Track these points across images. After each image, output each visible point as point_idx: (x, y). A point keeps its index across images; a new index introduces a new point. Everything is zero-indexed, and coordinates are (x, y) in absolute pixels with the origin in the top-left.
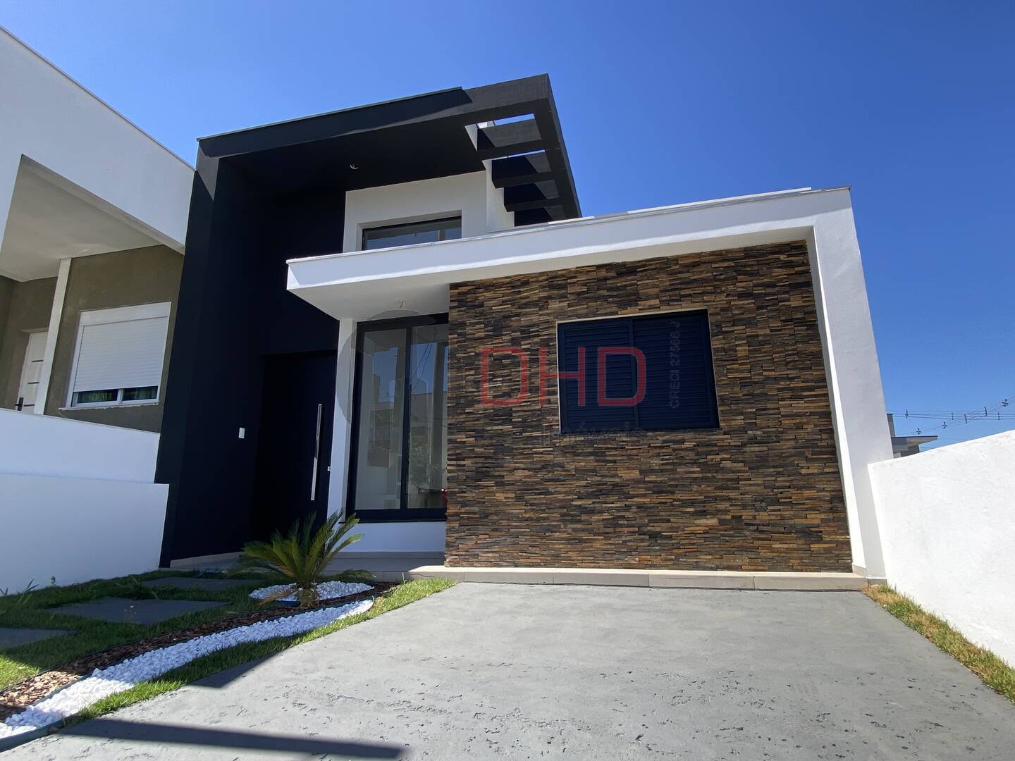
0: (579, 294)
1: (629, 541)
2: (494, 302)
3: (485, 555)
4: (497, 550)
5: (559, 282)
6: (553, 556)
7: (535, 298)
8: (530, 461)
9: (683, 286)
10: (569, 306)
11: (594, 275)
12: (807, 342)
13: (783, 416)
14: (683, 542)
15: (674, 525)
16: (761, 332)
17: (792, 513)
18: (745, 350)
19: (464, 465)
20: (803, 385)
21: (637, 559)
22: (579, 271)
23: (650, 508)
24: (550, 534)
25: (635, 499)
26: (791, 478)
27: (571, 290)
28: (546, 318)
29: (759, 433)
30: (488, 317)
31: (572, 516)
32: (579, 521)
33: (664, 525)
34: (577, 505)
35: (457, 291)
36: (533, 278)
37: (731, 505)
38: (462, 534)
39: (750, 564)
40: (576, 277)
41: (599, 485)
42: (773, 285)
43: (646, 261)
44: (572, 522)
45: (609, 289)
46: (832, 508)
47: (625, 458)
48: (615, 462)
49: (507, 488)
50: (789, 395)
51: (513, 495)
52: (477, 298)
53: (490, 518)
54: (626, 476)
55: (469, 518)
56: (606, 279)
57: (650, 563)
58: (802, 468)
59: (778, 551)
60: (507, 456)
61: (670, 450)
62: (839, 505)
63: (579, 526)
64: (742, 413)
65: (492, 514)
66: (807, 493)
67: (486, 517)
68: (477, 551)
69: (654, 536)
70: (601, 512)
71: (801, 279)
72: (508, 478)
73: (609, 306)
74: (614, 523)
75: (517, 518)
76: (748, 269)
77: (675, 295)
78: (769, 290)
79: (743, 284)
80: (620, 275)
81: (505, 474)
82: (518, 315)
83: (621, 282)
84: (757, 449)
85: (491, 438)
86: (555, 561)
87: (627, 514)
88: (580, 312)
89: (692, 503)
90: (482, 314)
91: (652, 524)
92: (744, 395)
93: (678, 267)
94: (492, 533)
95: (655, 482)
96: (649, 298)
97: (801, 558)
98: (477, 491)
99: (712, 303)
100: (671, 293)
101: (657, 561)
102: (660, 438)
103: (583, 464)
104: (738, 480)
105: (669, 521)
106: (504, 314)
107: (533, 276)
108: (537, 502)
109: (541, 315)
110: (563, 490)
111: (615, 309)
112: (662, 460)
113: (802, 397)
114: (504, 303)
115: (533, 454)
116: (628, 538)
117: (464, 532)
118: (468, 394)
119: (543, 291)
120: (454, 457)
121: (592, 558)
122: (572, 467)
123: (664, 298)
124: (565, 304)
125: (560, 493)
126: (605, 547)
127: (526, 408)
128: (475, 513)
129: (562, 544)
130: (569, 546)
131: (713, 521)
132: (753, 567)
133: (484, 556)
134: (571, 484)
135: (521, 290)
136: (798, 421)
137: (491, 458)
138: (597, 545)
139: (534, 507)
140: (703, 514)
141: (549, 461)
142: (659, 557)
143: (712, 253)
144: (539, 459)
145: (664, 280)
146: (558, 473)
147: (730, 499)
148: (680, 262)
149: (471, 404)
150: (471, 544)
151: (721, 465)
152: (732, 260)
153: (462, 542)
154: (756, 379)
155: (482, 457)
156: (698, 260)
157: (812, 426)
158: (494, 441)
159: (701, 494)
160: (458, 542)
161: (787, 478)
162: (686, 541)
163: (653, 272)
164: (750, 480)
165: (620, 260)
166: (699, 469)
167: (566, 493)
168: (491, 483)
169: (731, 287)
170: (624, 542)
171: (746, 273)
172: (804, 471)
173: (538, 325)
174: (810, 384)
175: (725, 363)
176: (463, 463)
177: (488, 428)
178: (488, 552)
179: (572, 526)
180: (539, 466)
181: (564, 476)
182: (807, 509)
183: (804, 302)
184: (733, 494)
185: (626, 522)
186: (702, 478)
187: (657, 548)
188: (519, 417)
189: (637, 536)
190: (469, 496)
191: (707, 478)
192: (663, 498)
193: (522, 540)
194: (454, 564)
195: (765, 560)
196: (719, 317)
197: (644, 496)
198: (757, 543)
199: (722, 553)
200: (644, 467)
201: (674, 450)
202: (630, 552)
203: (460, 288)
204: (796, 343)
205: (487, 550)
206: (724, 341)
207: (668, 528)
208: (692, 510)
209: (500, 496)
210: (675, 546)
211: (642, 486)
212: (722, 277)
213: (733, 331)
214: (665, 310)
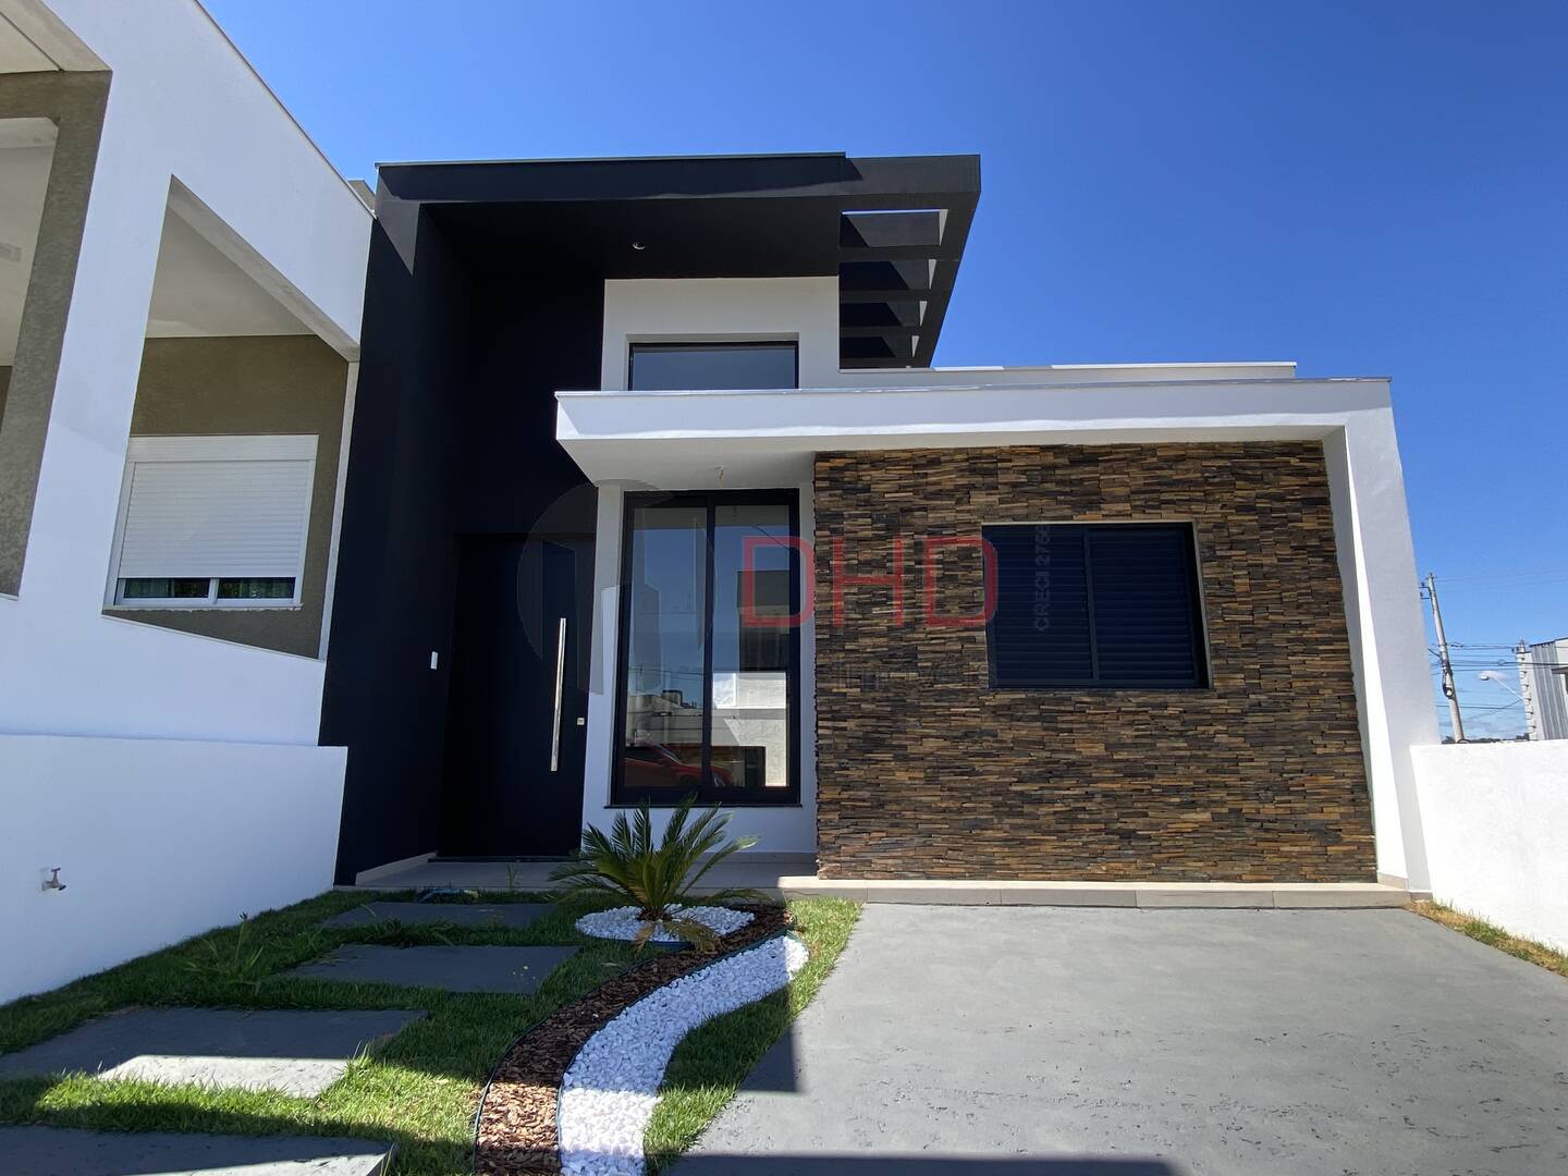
0: (1015, 485)
1: (1091, 842)
2: (884, 485)
3: (882, 861)
4: (899, 854)
5: (985, 465)
6: (983, 863)
7: (949, 486)
8: (945, 725)
9: (1164, 488)
10: (1001, 501)
11: (1037, 460)
12: (1324, 579)
13: (1294, 676)
14: (1165, 844)
15: (1154, 821)
16: (1266, 561)
17: (1306, 805)
18: (1245, 584)
19: (845, 729)
20: (1319, 635)
21: (1104, 868)
22: (1014, 452)
23: (1119, 797)
24: (978, 831)
25: (1099, 785)
26: (1305, 759)
27: (1002, 478)
28: (966, 517)
29: (1263, 697)
30: (878, 507)
31: (1011, 807)
32: (1021, 814)
33: (1140, 820)
34: (1016, 792)
35: (828, 464)
36: (944, 455)
37: (1228, 795)
38: (845, 830)
39: (1251, 873)
40: (1010, 461)
41: (1049, 763)
42: (1281, 498)
43: (1113, 446)
44: (1009, 815)
45: (1058, 483)
46: (1354, 800)
47: (1085, 725)
48: (1070, 731)
49: (912, 764)
50: (1301, 648)
51: (922, 775)
52: (859, 478)
53: (887, 807)
54: (1086, 753)
55: (854, 808)
56: (1055, 467)
57: (1122, 873)
58: (1317, 746)
59: (1288, 855)
60: (911, 717)
61: (1147, 717)
62: (1364, 796)
63: (1019, 821)
64: (1241, 670)
65: (890, 802)
66: (1324, 780)
67: (882, 805)
68: (869, 856)
69: (1128, 836)
70: (1052, 802)
71: (1316, 494)
72: (913, 749)
73: (1058, 507)
74: (1070, 817)
75: (929, 808)
76: (1250, 473)
77: (1154, 500)
78: (1277, 505)
79: (1244, 493)
80: (1074, 463)
81: (907, 743)
82: (924, 509)
83: (1075, 474)
84: (1261, 719)
85: (886, 689)
86: (987, 870)
87: (1088, 806)
88: (1016, 512)
89: (1178, 790)
90: (867, 503)
91: (1124, 820)
92: (1243, 646)
93: (1155, 460)
94: (892, 830)
95: (1127, 760)
96: (1117, 499)
97: (1316, 865)
98: (866, 767)
99: (1201, 516)
100: (1147, 496)
101: (1131, 870)
102: (1133, 699)
103: (1024, 732)
104: (1237, 761)
105: (1146, 815)
106: (904, 505)
107: (945, 452)
108: (957, 785)
109: (958, 512)
110: (997, 769)
111: (1068, 512)
112: (1137, 730)
113: (1317, 652)
114: (902, 488)
115: (950, 715)
116: (1092, 839)
117: (848, 827)
118: (850, 622)
119: (962, 476)
120: (829, 716)
121: (1040, 867)
122: (1008, 736)
123: (1138, 503)
124: (995, 498)
125: (991, 773)
126: (1058, 851)
127: (938, 648)
128: (864, 801)
129: (996, 846)
130: (1006, 850)
131: (1205, 816)
132: (1255, 877)
133: (878, 863)
134: (1007, 761)
135: (929, 471)
136: (1312, 683)
137: (886, 719)
138: (1048, 848)
139: (954, 793)
140: (1192, 805)
141: (975, 727)
142: (1133, 866)
143: (1201, 446)
144: (959, 723)
145: (1137, 477)
146: (988, 744)
147: (1226, 786)
148: (1159, 454)
149: (854, 637)
150: (858, 845)
151: (1216, 740)
152: (1229, 458)
153: (846, 842)
154: (1261, 624)
155: (873, 717)
156: (1183, 453)
157: (1330, 691)
158: (890, 695)
159: (1188, 778)
160: (839, 842)
161: (1299, 760)
162: (1170, 843)
163: (1122, 464)
164: (1252, 760)
165: (1075, 443)
166: (1185, 745)
167: (1001, 774)
168: (888, 756)
169: (1227, 496)
170: (1085, 844)
171: (1247, 478)
172: (1319, 751)
173: (954, 526)
174: (1327, 635)
175: (1220, 600)
176: (843, 724)
177: (883, 675)
178: (884, 858)
179: (1010, 821)
180: (960, 734)
181: (998, 749)
182: (1323, 801)
183: (1320, 524)
184: (1231, 780)
185: (1087, 817)
186: (1192, 756)
187: (1131, 852)
188: (927, 660)
189: (1103, 836)
190: (854, 774)
191: (1197, 757)
192: (1138, 783)
193: (938, 841)
194: (833, 875)
195: (1271, 867)
196: (1211, 536)
197: (1113, 780)
198: (1262, 845)
199: (1216, 859)
200: (1112, 740)
201: (1153, 717)
202: (1094, 857)
203: (832, 460)
204: (1310, 579)
205: (884, 854)
206: (1218, 570)
207: (1145, 824)
208: (1177, 800)
209: (902, 776)
210: (1156, 849)
211: (1111, 766)
212: (1216, 480)
213: (1230, 557)
214: (1138, 519)
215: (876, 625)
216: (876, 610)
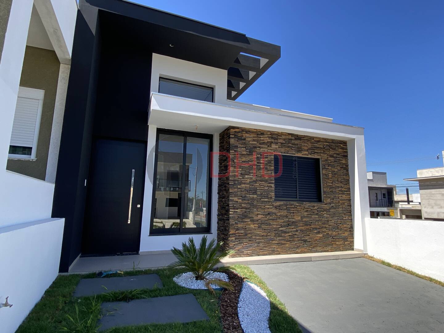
0: (282, 143)
1: (297, 243)
2: (249, 138)
3: (246, 252)
4: (251, 249)
5: (275, 137)
6: (272, 251)
7: (266, 141)
8: (263, 211)
9: (315, 149)
10: (279, 148)
11: (287, 137)
12: (346, 176)
13: (340, 200)
14: (313, 243)
15: (311, 237)
16: (335, 170)
17: (341, 232)
18: (331, 176)
19: (237, 212)
20: (345, 190)
21: (300, 250)
22: (282, 134)
23: (304, 231)
24: (271, 241)
25: (299, 228)
26: (341, 220)
27: (279, 141)
28: (270, 151)
29: (334, 205)
30: (247, 145)
31: (279, 234)
32: (281, 236)
33: (308, 237)
34: (280, 230)
35: (234, 130)
36: (265, 132)
37: (326, 230)
38: (237, 243)
39: (331, 250)
40: (281, 136)
41: (288, 222)
42: (339, 155)
43: (304, 136)
44: (279, 236)
45: (293, 144)
46: (350, 231)
47: (297, 211)
48: (293, 213)
49: (255, 222)
50: (341, 193)
51: (257, 226)
52: (242, 136)
53: (248, 235)
54: (297, 219)
55: (239, 236)
56: (292, 140)
57: (304, 251)
58: (344, 217)
59: (337, 245)
60: (255, 208)
61: (310, 209)
62: (352, 229)
63: (281, 238)
64: (329, 198)
65: (249, 234)
66: (345, 226)
67: (246, 235)
68: (243, 250)
69: (305, 241)
70: (289, 233)
71: (345, 154)
72: (255, 218)
73: (292, 151)
74: (292, 236)
75: (259, 235)
76: (333, 147)
77: (313, 151)
78: (338, 156)
79: (332, 152)
80: (296, 139)
81: (254, 216)
82: (259, 147)
83: (296, 142)
84: (333, 210)
85: (248, 200)
86: (273, 253)
87: (297, 233)
88: (282, 151)
89: (316, 228)
90: (245, 144)
91: (304, 237)
92: (330, 191)
93: (313, 141)
94: (249, 242)
95: (306, 221)
96: (305, 151)
97: (343, 247)
98: (242, 223)
99: (322, 157)
100: (312, 150)
102: (307, 205)
103: (283, 213)
104: (328, 221)
105: (309, 236)
106: (254, 145)
107: (266, 131)
108: (266, 228)
109: (268, 149)
110: (276, 224)
111: (294, 153)
112: (308, 213)
113: (344, 194)
114: (254, 140)
115: (265, 208)
116: (297, 242)
118: (239, 180)
119: (269, 139)
120: (233, 208)
121: (285, 251)
122: (279, 214)
123: (309, 152)
124: (277, 146)
125: (275, 225)
126: (290, 246)
127: (262, 188)
128: (242, 234)
129: (275, 245)
130: (278, 246)
131: (321, 235)
134: (278, 221)
135: (261, 136)
136: (343, 202)
137: (248, 209)
138: (287, 245)
139: (266, 231)
140: (319, 232)
141: (270, 211)
142: (306, 249)
143: (323, 139)
144: (267, 210)
145: (310, 145)
146: (274, 217)
147: (326, 228)
148: (314, 139)
149: (241, 183)
150: (240, 247)
151: (324, 216)
152: (329, 143)
153: (237, 246)
154: (334, 186)
155: (245, 208)
156: (319, 140)
157: (347, 204)
158: (250, 202)
159: (318, 225)
160: (235, 246)
161: (340, 221)
162: (314, 243)
163: (306, 141)
164: (331, 221)
165: (296, 133)
166: (318, 217)
167: (276, 225)
168: (249, 220)
169: (328, 153)
170: (296, 244)
171: (332, 148)
172: (344, 218)
174: (346, 190)
175: (326, 179)
176: (237, 210)
177: (248, 196)
178: (247, 250)
179: (279, 238)
180: (267, 213)
181: (277, 218)
182: (345, 231)
183: (346, 162)
184: (327, 226)
185: (297, 236)
186: (319, 220)
187: (306, 245)
188: (259, 192)
189: (300, 242)
190: (239, 226)
191: (320, 220)
192: (308, 227)
193: (261, 245)
194: (233, 256)
195: (335, 248)
196: (324, 162)
197: (303, 226)
198: (333, 242)
199: (323, 246)
200: (302, 216)
201: (311, 210)
202: (298, 247)
204: (344, 175)
206: (326, 171)
207: (309, 238)
208: (316, 231)
209: (252, 226)
210: (311, 244)
211: (301, 222)
212: (326, 148)
213: (328, 168)
214: (310, 156)
215: (247, 181)
216: (246, 176)
